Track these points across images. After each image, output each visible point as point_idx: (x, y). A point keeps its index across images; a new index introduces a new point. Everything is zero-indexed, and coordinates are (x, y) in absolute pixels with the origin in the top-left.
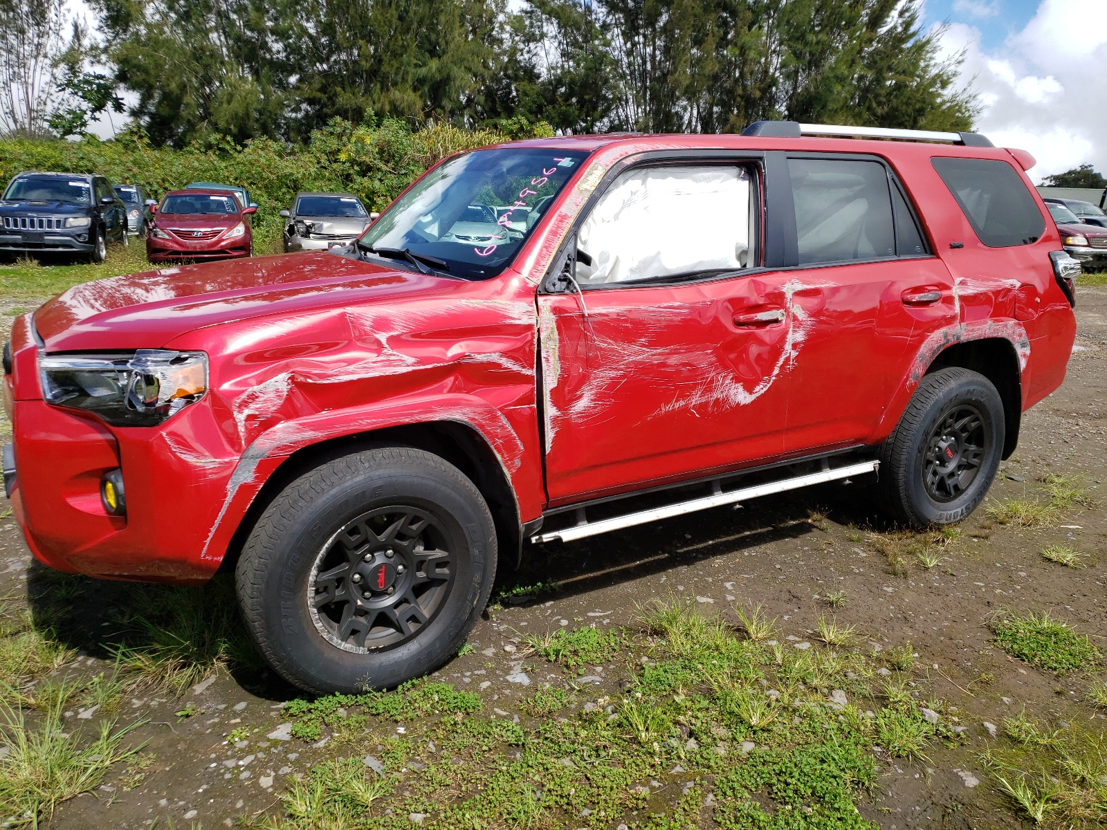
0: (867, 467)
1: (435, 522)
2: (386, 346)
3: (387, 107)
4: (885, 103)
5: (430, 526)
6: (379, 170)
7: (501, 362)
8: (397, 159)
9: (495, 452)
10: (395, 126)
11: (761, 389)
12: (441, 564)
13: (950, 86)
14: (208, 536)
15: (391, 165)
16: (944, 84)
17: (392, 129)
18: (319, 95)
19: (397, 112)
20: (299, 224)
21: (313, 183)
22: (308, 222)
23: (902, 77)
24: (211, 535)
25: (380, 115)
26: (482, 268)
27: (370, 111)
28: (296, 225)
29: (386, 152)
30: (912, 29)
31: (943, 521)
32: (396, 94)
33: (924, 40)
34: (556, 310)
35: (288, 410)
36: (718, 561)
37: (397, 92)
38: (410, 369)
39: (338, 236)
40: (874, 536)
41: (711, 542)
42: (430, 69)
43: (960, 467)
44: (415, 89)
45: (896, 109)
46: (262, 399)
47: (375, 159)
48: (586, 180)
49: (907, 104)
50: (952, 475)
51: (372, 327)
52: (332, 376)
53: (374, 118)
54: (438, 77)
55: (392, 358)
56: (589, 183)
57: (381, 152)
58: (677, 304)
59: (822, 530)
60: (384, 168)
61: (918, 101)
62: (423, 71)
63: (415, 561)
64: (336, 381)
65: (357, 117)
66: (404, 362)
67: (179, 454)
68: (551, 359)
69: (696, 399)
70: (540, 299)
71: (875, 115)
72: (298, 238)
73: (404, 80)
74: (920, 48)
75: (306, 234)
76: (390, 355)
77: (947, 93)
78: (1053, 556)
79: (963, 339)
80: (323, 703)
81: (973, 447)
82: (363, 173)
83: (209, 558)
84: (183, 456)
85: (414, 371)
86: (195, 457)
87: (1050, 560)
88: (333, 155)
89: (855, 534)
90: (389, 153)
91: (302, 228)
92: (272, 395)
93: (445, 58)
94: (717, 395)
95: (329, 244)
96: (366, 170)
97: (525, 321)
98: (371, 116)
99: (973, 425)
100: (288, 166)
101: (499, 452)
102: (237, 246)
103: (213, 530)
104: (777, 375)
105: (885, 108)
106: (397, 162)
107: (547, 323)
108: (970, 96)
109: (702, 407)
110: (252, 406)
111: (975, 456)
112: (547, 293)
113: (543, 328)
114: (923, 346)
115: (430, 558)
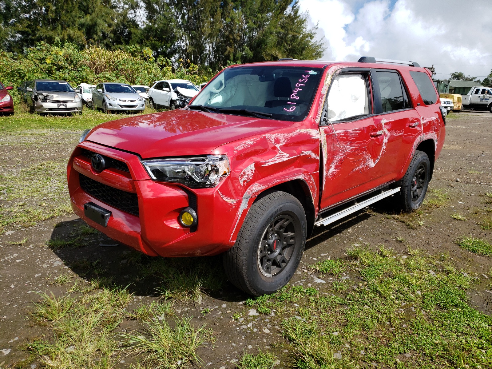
0: (398, 190)
1: (292, 221)
2: (280, 150)
3: (66, 37)
4: (290, 44)
5: (291, 222)
6: (66, 68)
7: (311, 154)
8: (74, 63)
9: (310, 191)
10: (72, 47)
11: (377, 161)
12: (292, 238)
13: (314, 38)
14: (232, 232)
15: (72, 66)
16: (312, 37)
17: (70, 48)
18: (27, 29)
19: (71, 39)
20: (39, 95)
21: (33, 74)
22: (45, 94)
23: (296, 34)
24: (233, 231)
25: (63, 41)
26: (292, 116)
27: (57, 39)
28: (38, 95)
29: (69, 59)
30: (298, 15)
31: (415, 209)
32: (70, 31)
33: (303, 20)
34: (326, 132)
35: (254, 179)
36: (349, 230)
37: (71, 30)
38: (288, 159)
39: (62, 101)
40: (397, 216)
41: (341, 224)
42: (86, 20)
43: (418, 188)
44: (79, 29)
45: (295, 47)
46: (247, 174)
47: (65, 63)
48: (326, 80)
49: (299, 45)
50: (416, 191)
51: (274, 142)
52: (266, 163)
53: (60, 42)
54: (91, 23)
55: (282, 155)
56: (328, 81)
57: (67, 60)
58: (357, 129)
59: (374, 216)
60: (69, 67)
61: (303, 44)
62: (82, 20)
63: (284, 237)
64: (267, 165)
65: (50, 41)
66: (285, 157)
67: (223, 199)
68: (325, 152)
69: (361, 167)
70: (321, 128)
71: (286, 49)
72: (40, 102)
73: (73, 24)
74: (302, 22)
75: (45, 99)
76: (281, 153)
77: (313, 41)
78: (455, 217)
79: (424, 139)
80: (260, 299)
81: (421, 180)
82: (58, 70)
83: (232, 242)
84: (224, 199)
85: (289, 159)
86: (228, 199)
87: (456, 219)
88: (42, 60)
89: (389, 216)
90: (71, 60)
91: (41, 97)
92: (250, 172)
93: (94, 15)
94: (367, 164)
95: (58, 105)
96: (60, 68)
97: (316, 137)
98: (58, 41)
99: (422, 171)
100: (16, 65)
101: (312, 191)
102: (7, 106)
103: (234, 229)
104: (381, 156)
105: (290, 46)
106: (75, 65)
107: (323, 138)
108: (322, 44)
109: (362, 169)
110: (244, 177)
111: (422, 183)
112: (321, 126)
113: (322, 140)
114: (415, 142)
115: (288, 236)
